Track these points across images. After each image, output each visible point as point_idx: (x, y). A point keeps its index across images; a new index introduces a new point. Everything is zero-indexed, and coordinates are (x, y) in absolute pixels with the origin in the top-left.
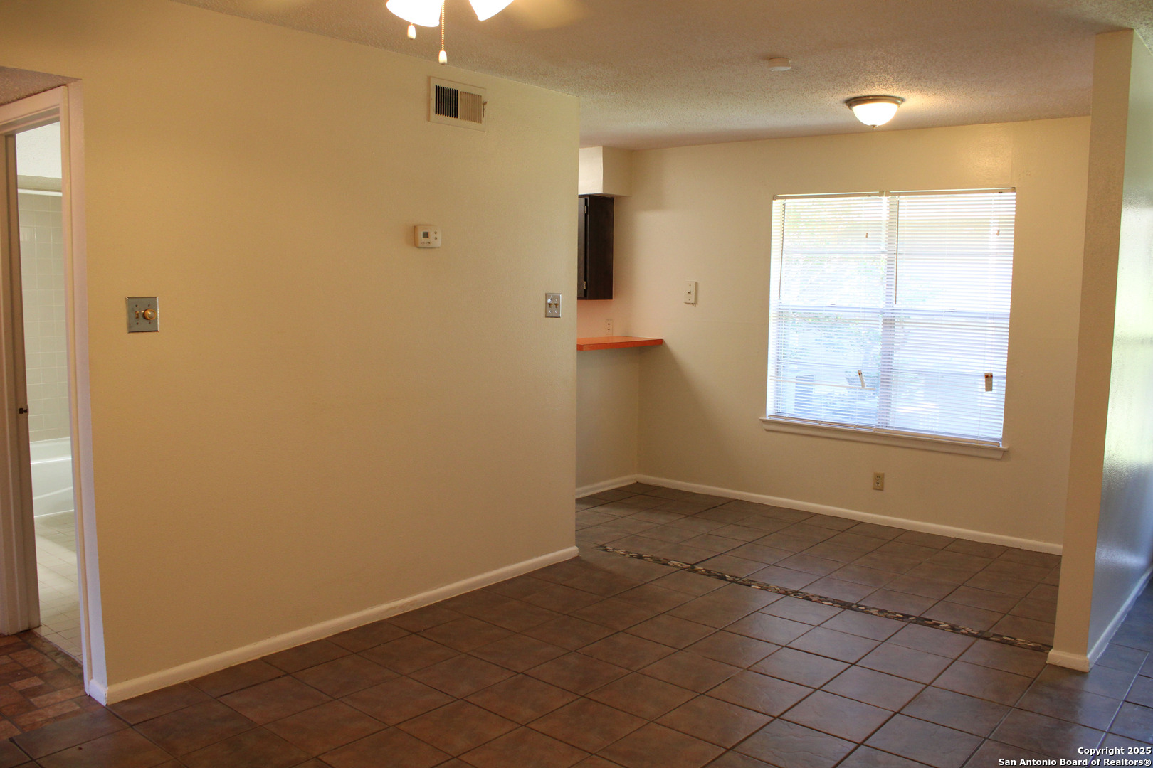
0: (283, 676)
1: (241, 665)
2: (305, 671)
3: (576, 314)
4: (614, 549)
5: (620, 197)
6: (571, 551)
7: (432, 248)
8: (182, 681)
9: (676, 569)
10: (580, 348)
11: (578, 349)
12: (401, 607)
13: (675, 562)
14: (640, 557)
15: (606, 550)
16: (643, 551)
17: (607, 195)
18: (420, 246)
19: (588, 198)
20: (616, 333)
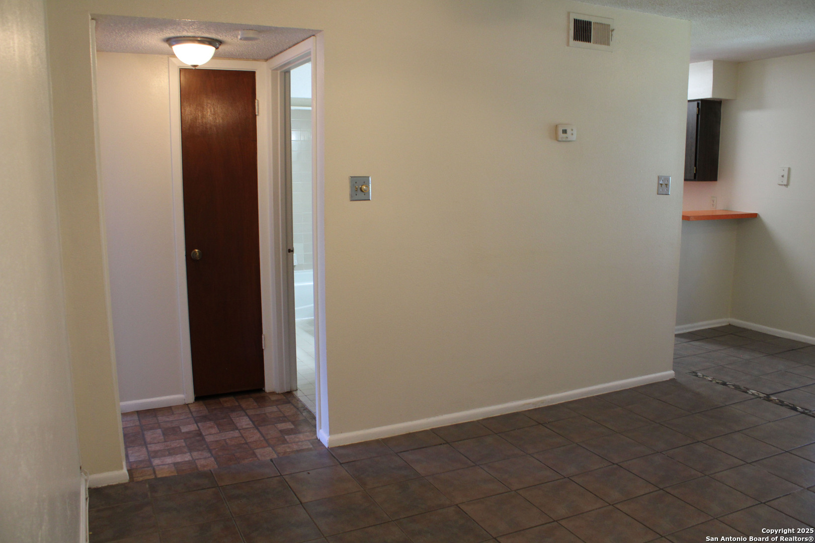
0: (444, 444)
1: (417, 432)
2: (460, 442)
3: (682, 192)
4: (703, 376)
5: (727, 100)
6: (669, 374)
7: (569, 141)
8: (377, 439)
9: (753, 397)
10: (686, 218)
11: (683, 219)
12: (533, 404)
13: (754, 391)
14: (724, 384)
15: (697, 376)
16: (727, 379)
17: (716, 99)
18: (560, 139)
19: (700, 102)
20: (720, 208)
